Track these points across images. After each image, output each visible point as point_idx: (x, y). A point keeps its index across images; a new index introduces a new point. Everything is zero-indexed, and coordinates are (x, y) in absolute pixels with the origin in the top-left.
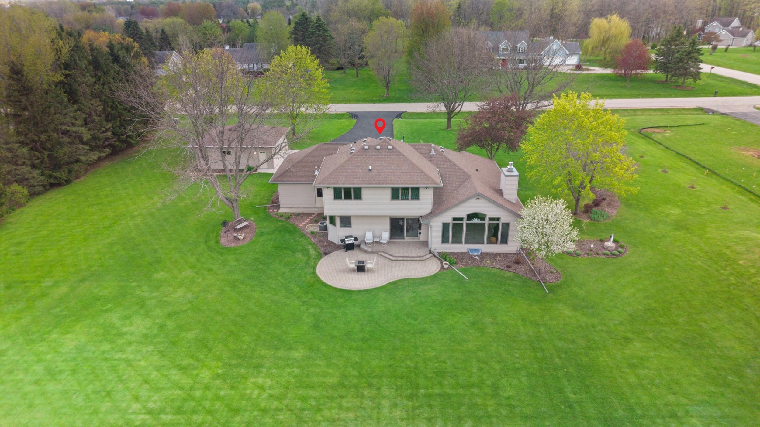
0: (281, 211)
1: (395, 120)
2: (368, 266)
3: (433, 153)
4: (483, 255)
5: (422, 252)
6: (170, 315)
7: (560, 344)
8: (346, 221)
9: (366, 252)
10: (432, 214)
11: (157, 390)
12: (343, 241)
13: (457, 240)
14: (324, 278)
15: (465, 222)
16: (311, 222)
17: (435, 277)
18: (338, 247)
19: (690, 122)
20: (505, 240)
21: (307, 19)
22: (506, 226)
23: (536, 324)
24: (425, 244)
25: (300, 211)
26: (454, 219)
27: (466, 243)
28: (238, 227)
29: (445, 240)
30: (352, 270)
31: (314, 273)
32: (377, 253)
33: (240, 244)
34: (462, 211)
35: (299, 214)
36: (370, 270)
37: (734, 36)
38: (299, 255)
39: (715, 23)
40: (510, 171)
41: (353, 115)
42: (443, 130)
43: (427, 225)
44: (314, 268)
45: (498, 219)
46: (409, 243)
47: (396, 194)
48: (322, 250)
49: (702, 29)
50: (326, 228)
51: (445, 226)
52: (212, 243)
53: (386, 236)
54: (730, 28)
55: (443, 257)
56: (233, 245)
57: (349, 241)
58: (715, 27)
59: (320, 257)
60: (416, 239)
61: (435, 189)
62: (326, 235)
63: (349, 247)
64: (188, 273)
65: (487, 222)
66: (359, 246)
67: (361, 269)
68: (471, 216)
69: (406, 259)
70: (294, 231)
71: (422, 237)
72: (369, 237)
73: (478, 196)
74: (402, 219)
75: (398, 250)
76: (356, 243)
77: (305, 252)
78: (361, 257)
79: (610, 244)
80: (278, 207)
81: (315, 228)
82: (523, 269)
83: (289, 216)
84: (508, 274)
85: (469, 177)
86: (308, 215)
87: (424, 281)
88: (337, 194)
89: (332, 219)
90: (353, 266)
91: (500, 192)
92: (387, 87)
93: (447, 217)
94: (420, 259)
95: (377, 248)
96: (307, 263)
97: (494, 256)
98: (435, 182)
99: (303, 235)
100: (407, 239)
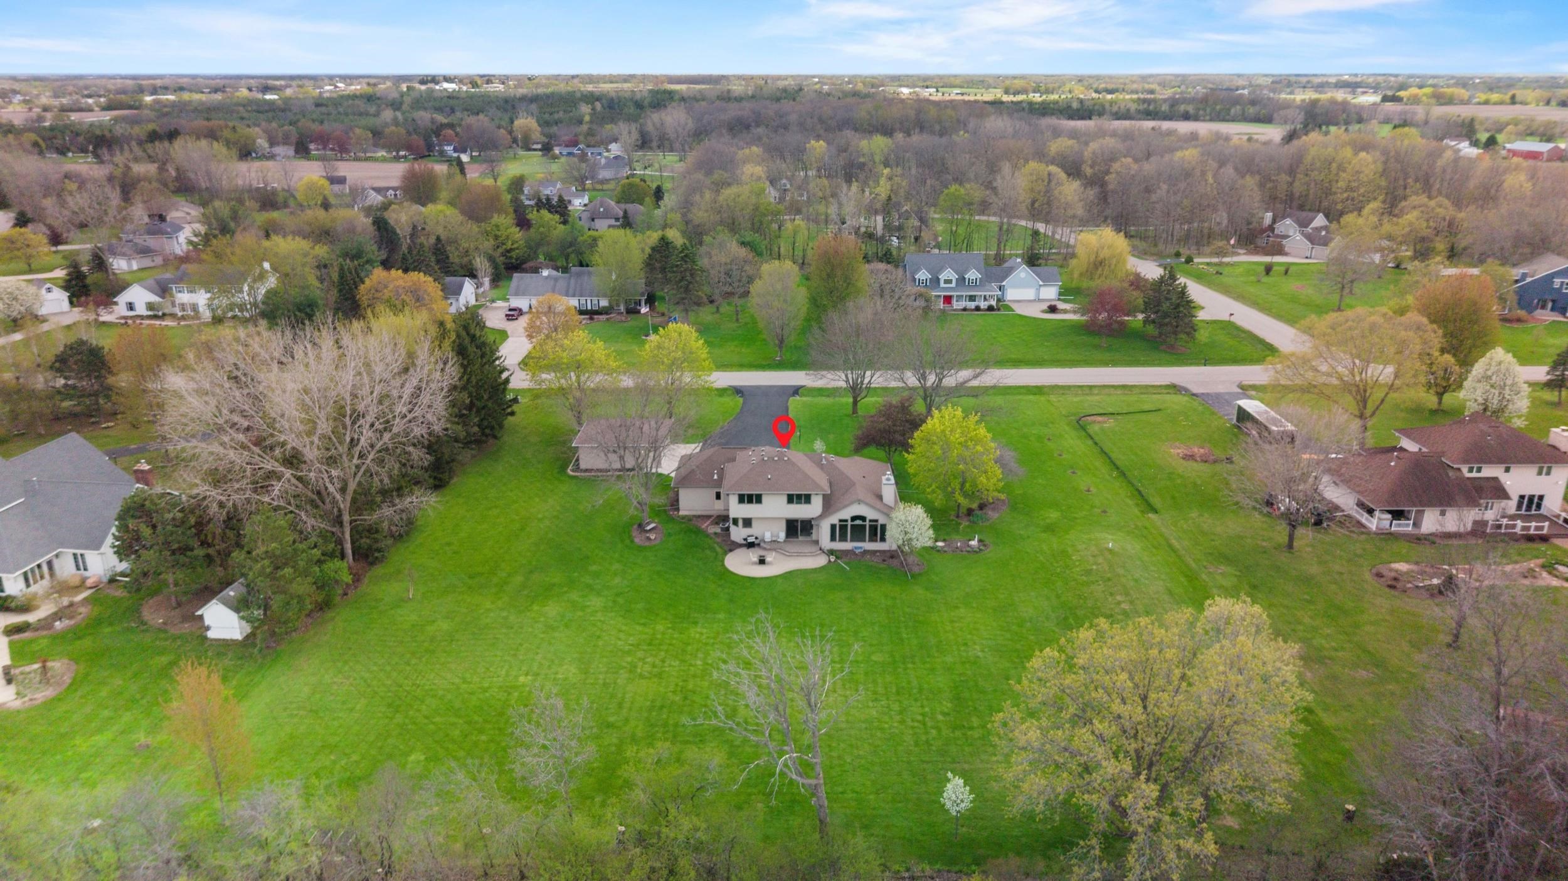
0: (681, 513)
1: (791, 399)
2: (768, 559)
3: (824, 462)
4: (866, 552)
5: (814, 548)
6: (617, 595)
7: (907, 610)
8: (748, 523)
9: (765, 549)
10: (822, 516)
11: (631, 635)
12: (745, 539)
13: (843, 538)
14: (731, 569)
15: (849, 523)
16: (712, 524)
17: (822, 568)
18: (741, 546)
19: (1146, 407)
20: (883, 539)
21: (668, 244)
22: (883, 527)
23: (894, 598)
24: (817, 542)
25: (699, 513)
26: (841, 521)
27: (852, 541)
28: (648, 528)
29: (833, 538)
30: (754, 563)
31: (723, 565)
32: (775, 550)
33: (653, 543)
34: (847, 514)
35: (699, 516)
36: (770, 563)
37: (1312, 243)
38: (708, 552)
39: (1288, 221)
40: (888, 479)
41: (738, 391)
42: (848, 416)
43: (818, 525)
44: (723, 561)
45: (876, 521)
46: (802, 542)
47: (791, 499)
48: (726, 548)
49: (1271, 228)
50: (728, 529)
51: (833, 527)
52: (627, 542)
53: (782, 535)
54: (1309, 230)
55: (831, 552)
56: (647, 544)
57: (751, 540)
58: (1287, 226)
59: (726, 553)
60: (808, 539)
61: (824, 496)
62: (729, 535)
63: (751, 545)
64: (616, 566)
65: (867, 523)
66: (759, 545)
67: (762, 562)
68: (854, 518)
69: (799, 555)
70: (698, 531)
71: (814, 537)
72: (768, 537)
73: (859, 502)
74: (797, 521)
75: (793, 547)
76: (757, 542)
77: (712, 549)
78: (762, 553)
79: (974, 543)
80: (678, 510)
81: (717, 529)
82: (895, 562)
83: (689, 519)
84: (882, 566)
85: (854, 484)
86: (708, 517)
87: (814, 571)
88: (742, 499)
89: (735, 522)
90: (756, 559)
91: (880, 497)
92: (780, 347)
93: (834, 519)
94: (812, 554)
95: (775, 546)
96: (715, 558)
97: (874, 552)
98: (823, 490)
99: (708, 536)
100: (801, 538)
